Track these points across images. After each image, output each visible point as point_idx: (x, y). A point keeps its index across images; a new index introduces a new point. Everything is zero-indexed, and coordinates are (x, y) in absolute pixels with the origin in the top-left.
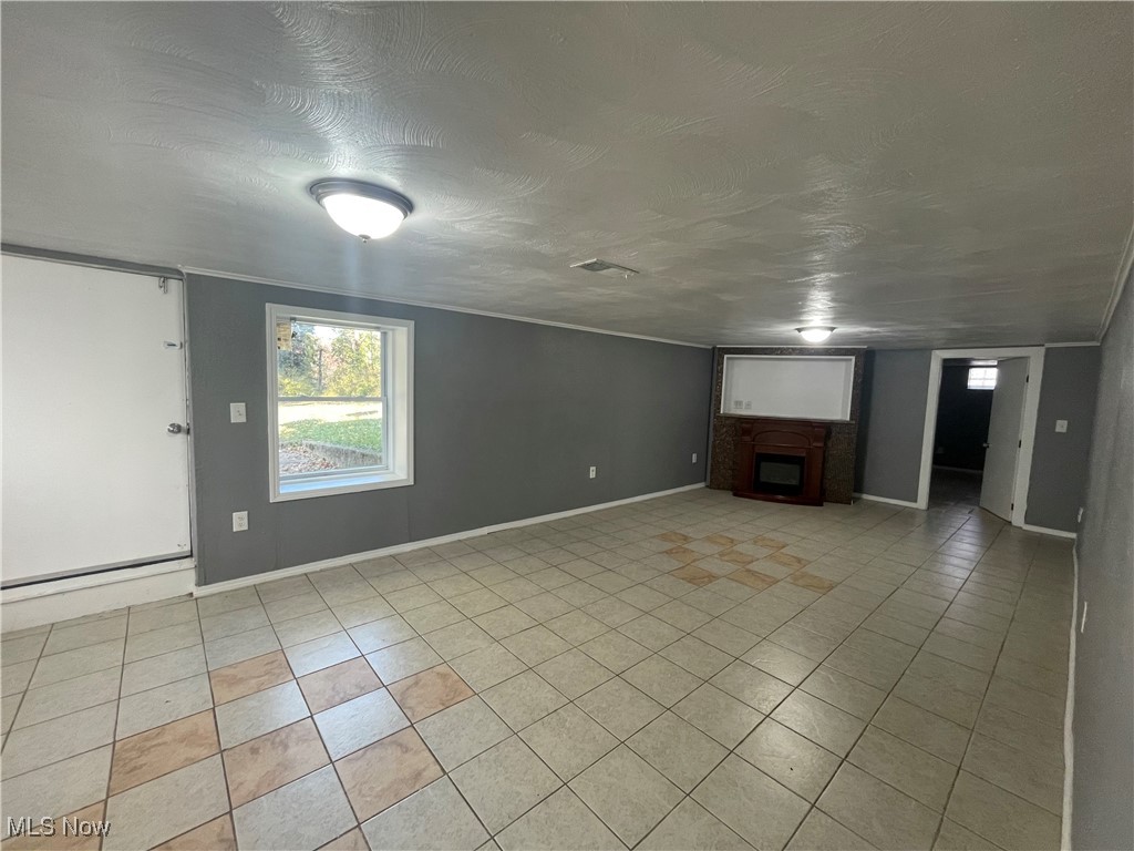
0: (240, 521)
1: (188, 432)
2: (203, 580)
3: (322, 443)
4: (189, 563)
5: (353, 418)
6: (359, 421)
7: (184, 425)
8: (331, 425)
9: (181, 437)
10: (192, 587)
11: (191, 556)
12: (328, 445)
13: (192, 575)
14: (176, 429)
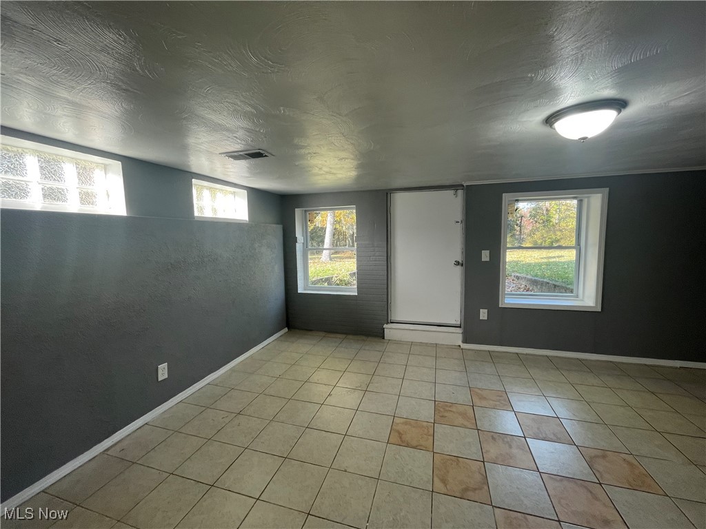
0: (483, 314)
1: (462, 265)
2: (465, 341)
3: (525, 276)
4: (459, 330)
5: (545, 260)
6: (549, 262)
7: (460, 262)
8: (529, 265)
9: (459, 267)
10: (460, 343)
11: (460, 327)
12: (529, 277)
13: (460, 337)
14: (457, 263)
